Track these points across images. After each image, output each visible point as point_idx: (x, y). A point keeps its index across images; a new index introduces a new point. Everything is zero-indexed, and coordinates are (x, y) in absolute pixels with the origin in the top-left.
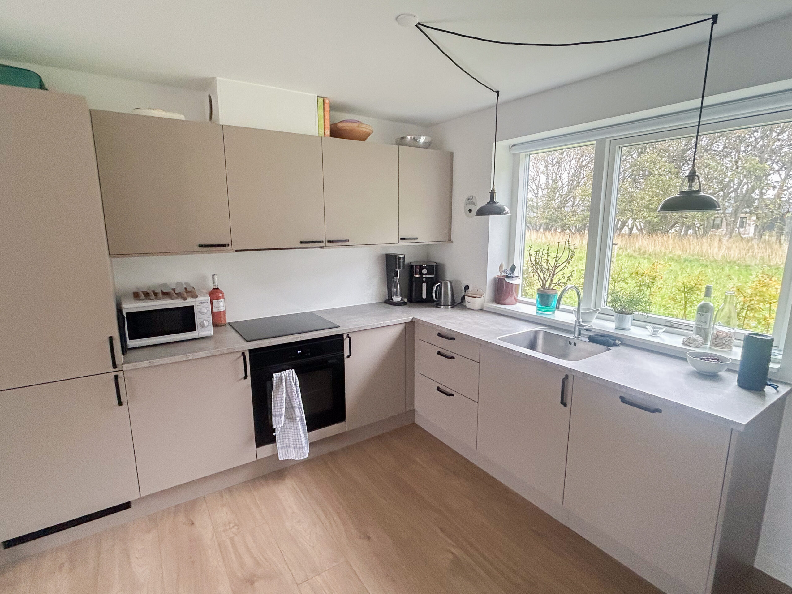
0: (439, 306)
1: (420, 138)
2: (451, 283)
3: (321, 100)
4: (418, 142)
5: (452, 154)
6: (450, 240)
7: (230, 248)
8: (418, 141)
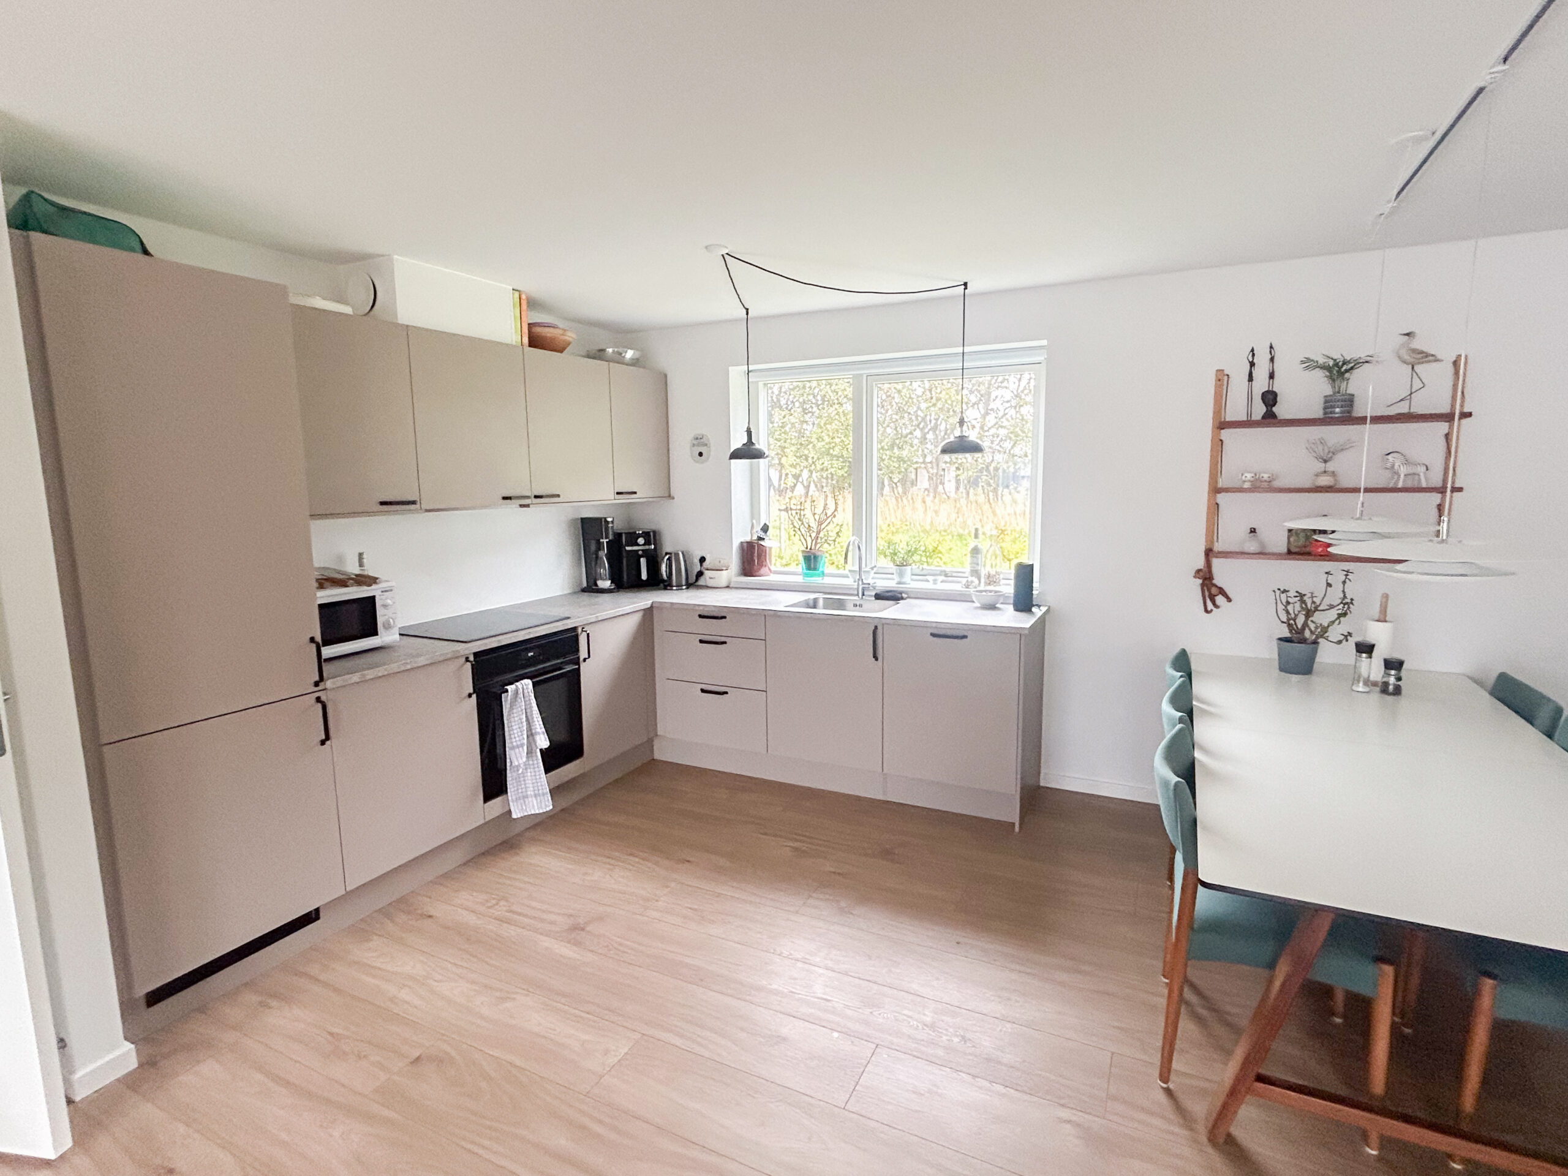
0: (669, 588)
1: (626, 352)
2: (683, 553)
3: (517, 295)
4: (624, 357)
5: (666, 376)
6: (670, 497)
7: (418, 506)
8: (623, 355)
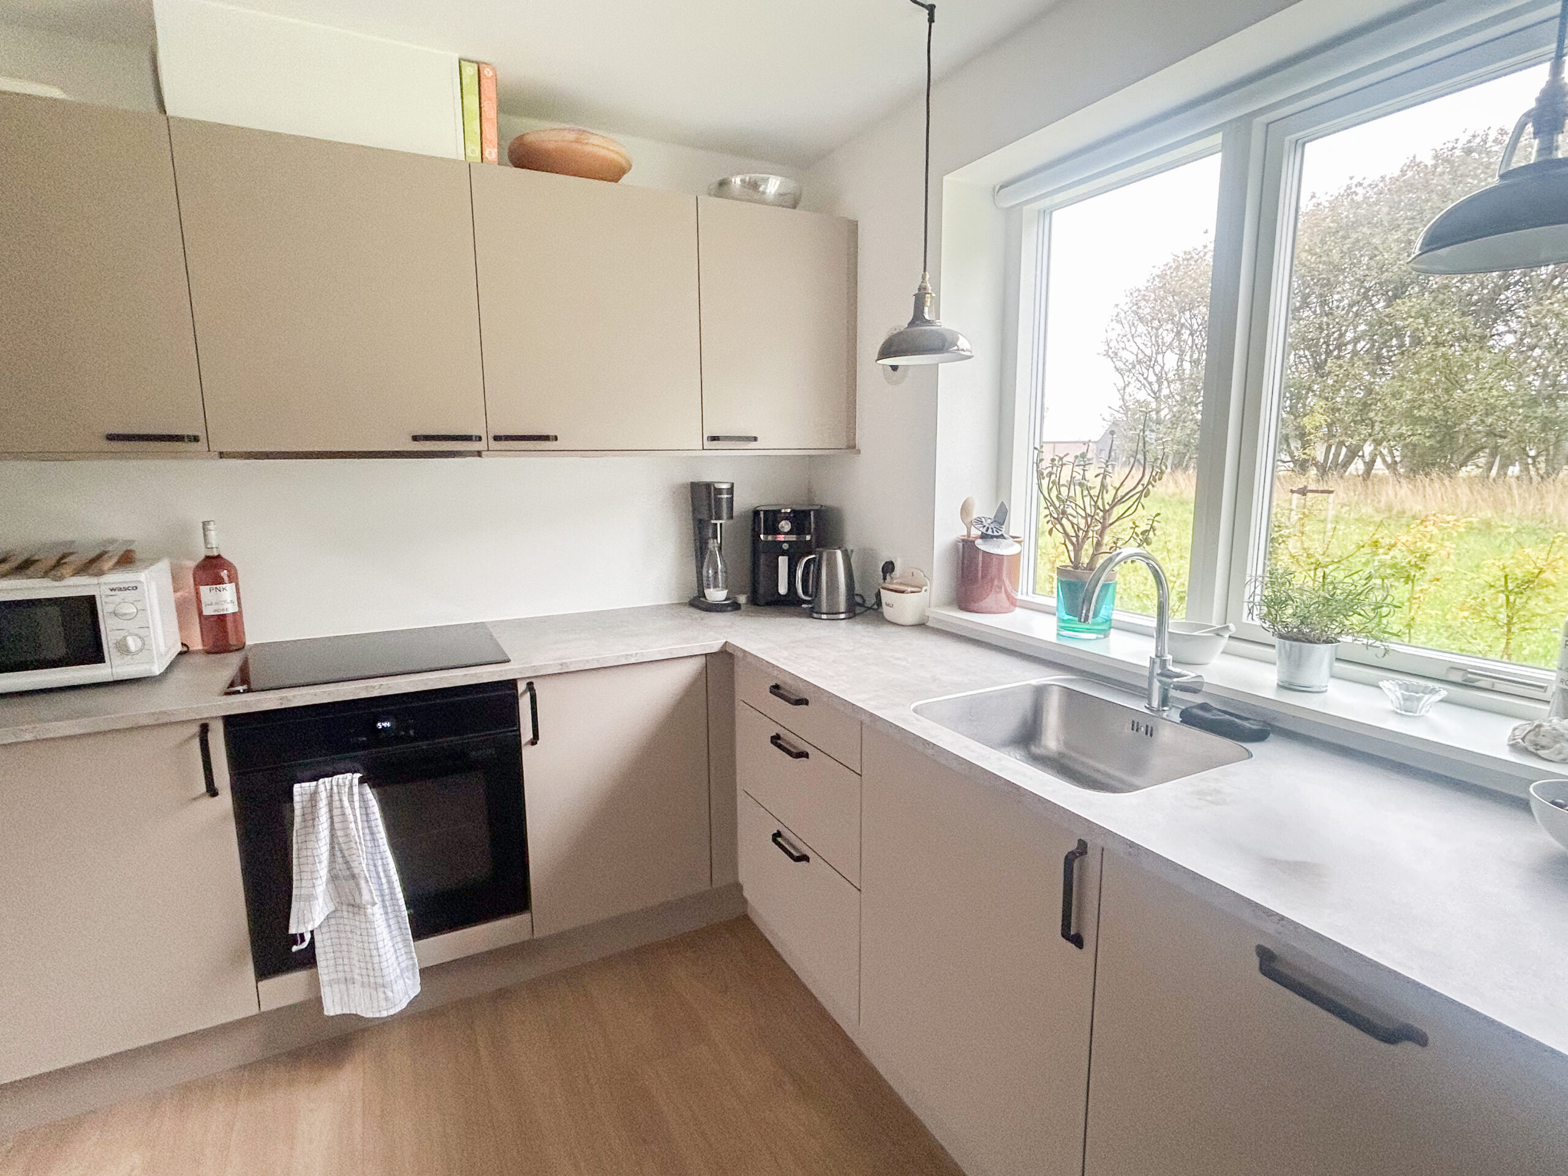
0: (815, 615)
1: (766, 180)
2: (845, 554)
3: (470, 71)
4: (764, 193)
5: (853, 228)
6: (852, 447)
7: (201, 446)
8: (761, 189)
